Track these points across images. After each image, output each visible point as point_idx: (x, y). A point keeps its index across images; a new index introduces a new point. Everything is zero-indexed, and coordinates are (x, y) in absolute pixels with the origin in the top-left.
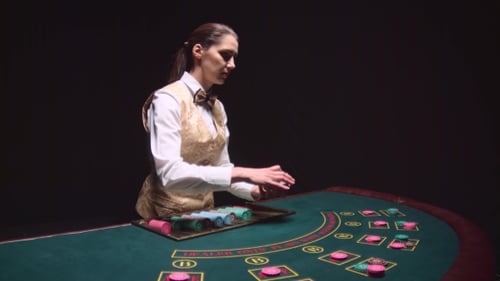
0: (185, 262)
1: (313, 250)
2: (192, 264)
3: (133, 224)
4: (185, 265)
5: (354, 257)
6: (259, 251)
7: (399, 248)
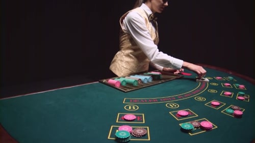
0: (132, 107)
1: (200, 99)
2: (136, 108)
3: (99, 82)
4: (132, 108)
5: (223, 104)
6: (172, 99)
7: (242, 100)
